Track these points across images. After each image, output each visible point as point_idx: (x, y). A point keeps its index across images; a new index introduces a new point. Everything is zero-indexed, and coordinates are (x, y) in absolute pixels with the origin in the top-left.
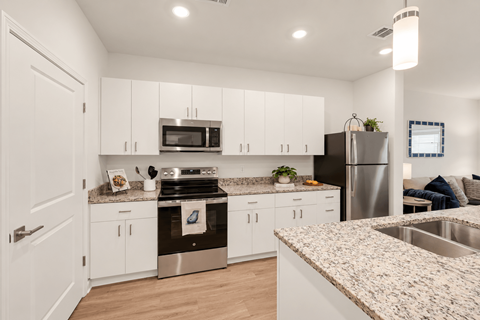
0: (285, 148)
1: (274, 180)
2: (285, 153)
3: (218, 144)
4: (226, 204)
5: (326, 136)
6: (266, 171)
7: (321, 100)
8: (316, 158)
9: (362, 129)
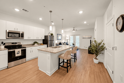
0: (38, 38)
1: (33, 44)
2: (37, 39)
3: (23, 37)
4: (26, 49)
5: (45, 36)
6: (32, 43)
7: (44, 29)
8: (43, 40)
9: (51, 35)
